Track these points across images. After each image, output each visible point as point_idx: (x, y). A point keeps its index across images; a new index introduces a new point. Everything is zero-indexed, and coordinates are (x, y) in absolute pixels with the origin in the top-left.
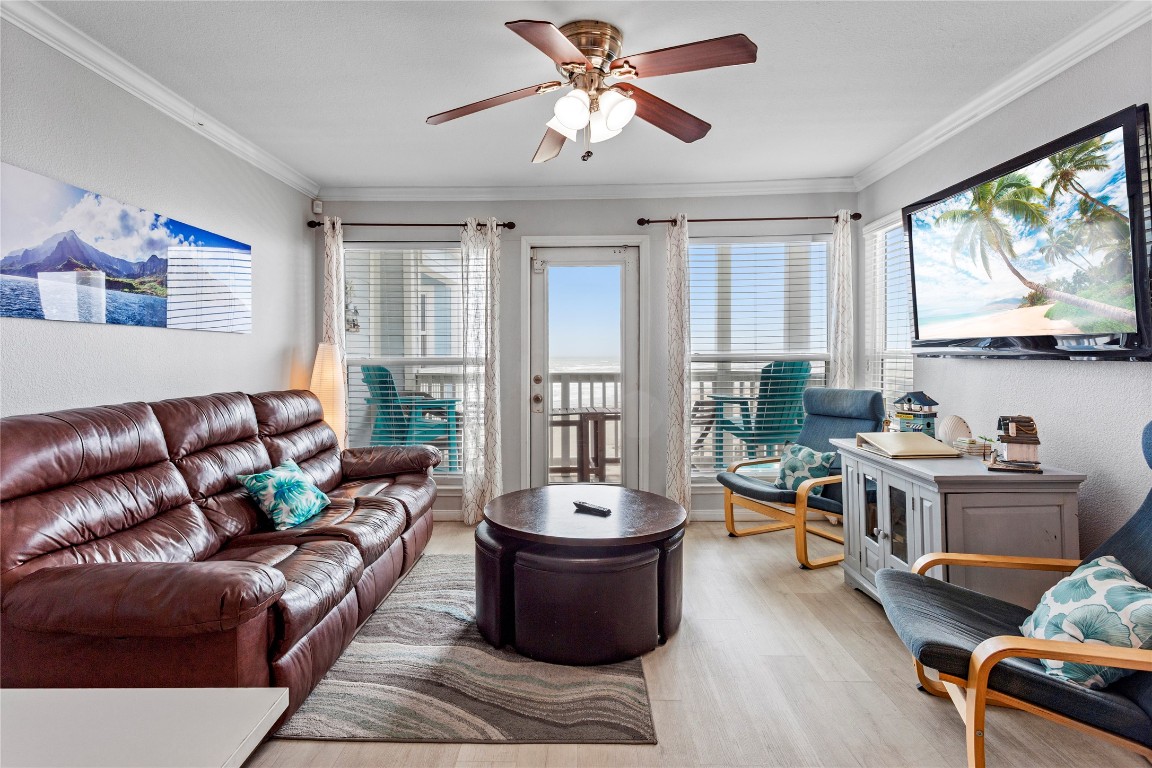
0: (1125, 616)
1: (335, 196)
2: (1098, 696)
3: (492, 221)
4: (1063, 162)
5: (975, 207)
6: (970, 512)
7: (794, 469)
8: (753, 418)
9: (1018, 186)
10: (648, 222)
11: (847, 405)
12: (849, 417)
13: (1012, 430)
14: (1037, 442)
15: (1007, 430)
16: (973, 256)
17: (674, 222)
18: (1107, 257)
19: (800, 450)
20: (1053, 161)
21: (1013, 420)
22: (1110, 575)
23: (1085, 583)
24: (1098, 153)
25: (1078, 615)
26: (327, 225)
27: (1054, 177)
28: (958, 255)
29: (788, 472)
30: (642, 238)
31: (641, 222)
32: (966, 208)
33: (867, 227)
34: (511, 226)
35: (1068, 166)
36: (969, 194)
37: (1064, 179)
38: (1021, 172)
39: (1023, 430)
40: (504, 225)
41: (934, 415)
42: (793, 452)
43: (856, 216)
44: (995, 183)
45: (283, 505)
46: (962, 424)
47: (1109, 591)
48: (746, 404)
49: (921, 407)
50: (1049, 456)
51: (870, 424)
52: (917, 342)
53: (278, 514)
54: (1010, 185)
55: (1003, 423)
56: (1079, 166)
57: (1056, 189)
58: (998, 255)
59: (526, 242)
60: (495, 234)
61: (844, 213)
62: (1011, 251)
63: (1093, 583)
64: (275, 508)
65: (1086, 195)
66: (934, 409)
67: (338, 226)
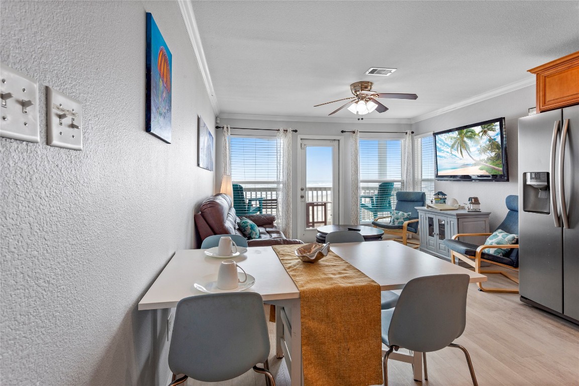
0: (506, 240)
1: (225, 116)
2: (502, 257)
3: (290, 130)
4: (484, 128)
5: (459, 136)
6: (464, 223)
7: (397, 219)
8: (375, 201)
9: (472, 132)
10: (345, 132)
11: (413, 197)
12: (413, 201)
13: (473, 201)
14: (480, 204)
15: (472, 201)
16: (458, 151)
17: (354, 132)
18: (495, 154)
19: (399, 212)
20: (482, 127)
21: (473, 198)
22: (501, 232)
23: (496, 235)
24: (494, 127)
25: (496, 241)
26: (225, 128)
27: (482, 131)
28: (452, 150)
29: (395, 220)
30: (342, 138)
31: (343, 132)
32: (456, 136)
33: (416, 137)
34: (296, 131)
35: (486, 129)
36: (457, 132)
37: (485, 132)
38: (473, 128)
39: (475, 201)
40: (293, 131)
41: (446, 198)
42: (396, 213)
43: (412, 133)
44: (465, 131)
45: (253, 232)
46: (455, 201)
47: (502, 235)
48: (372, 197)
49: (441, 196)
50: (483, 208)
51: (421, 203)
52: (437, 176)
53: (252, 235)
54: (469, 132)
55: (470, 199)
56: (489, 130)
57: (483, 135)
58: (466, 151)
59: (299, 137)
60: (290, 134)
61: (409, 132)
62: (469, 150)
63: (498, 234)
64: (251, 233)
65: (490, 137)
66: (446, 197)
67: (229, 129)
